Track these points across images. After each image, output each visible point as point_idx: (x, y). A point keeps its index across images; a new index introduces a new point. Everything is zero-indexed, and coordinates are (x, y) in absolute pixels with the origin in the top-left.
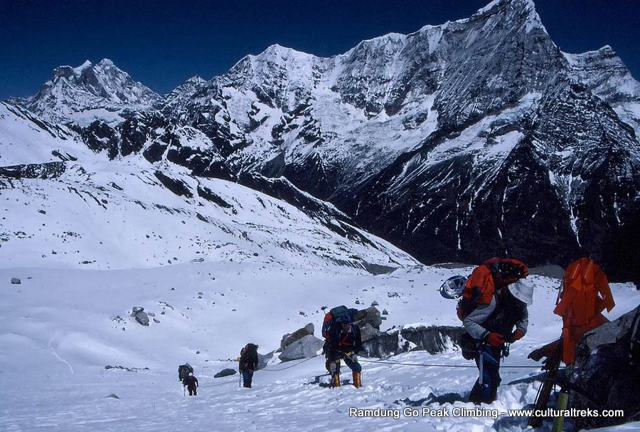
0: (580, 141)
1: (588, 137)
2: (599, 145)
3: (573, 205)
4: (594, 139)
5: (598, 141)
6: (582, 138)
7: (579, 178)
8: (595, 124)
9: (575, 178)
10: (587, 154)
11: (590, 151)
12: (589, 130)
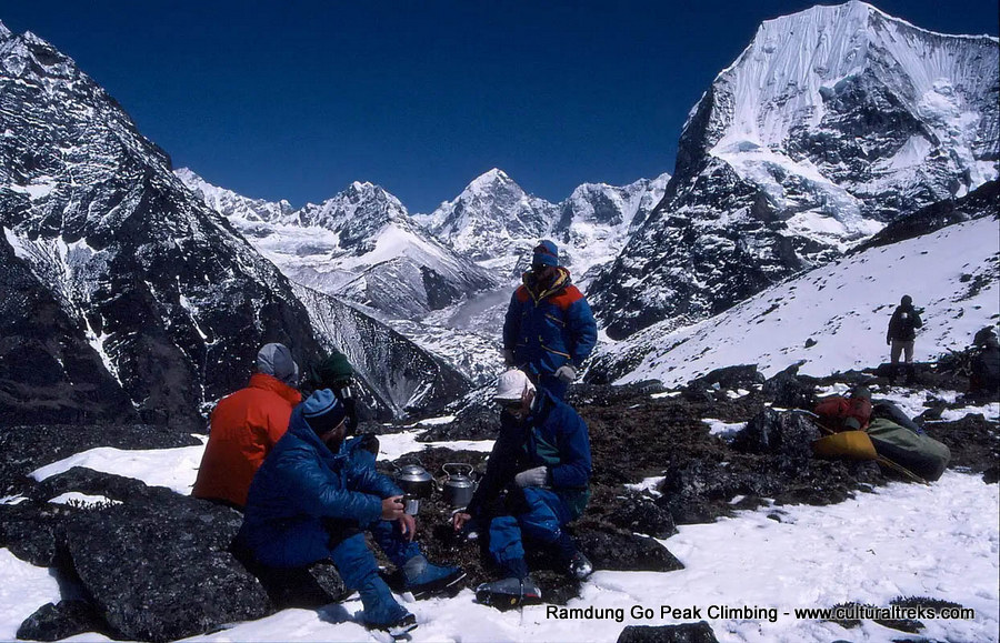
0: (70, 166)
1: (87, 157)
2: (119, 172)
3: (85, 305)
4: (103, 161)
5: (113, 165)
6: (73, 159)
7: (83, 243)
8: (98, 131)
9: (72, 246)
10: (93, 194)
11: (99, 185)
12: (88, 142)
